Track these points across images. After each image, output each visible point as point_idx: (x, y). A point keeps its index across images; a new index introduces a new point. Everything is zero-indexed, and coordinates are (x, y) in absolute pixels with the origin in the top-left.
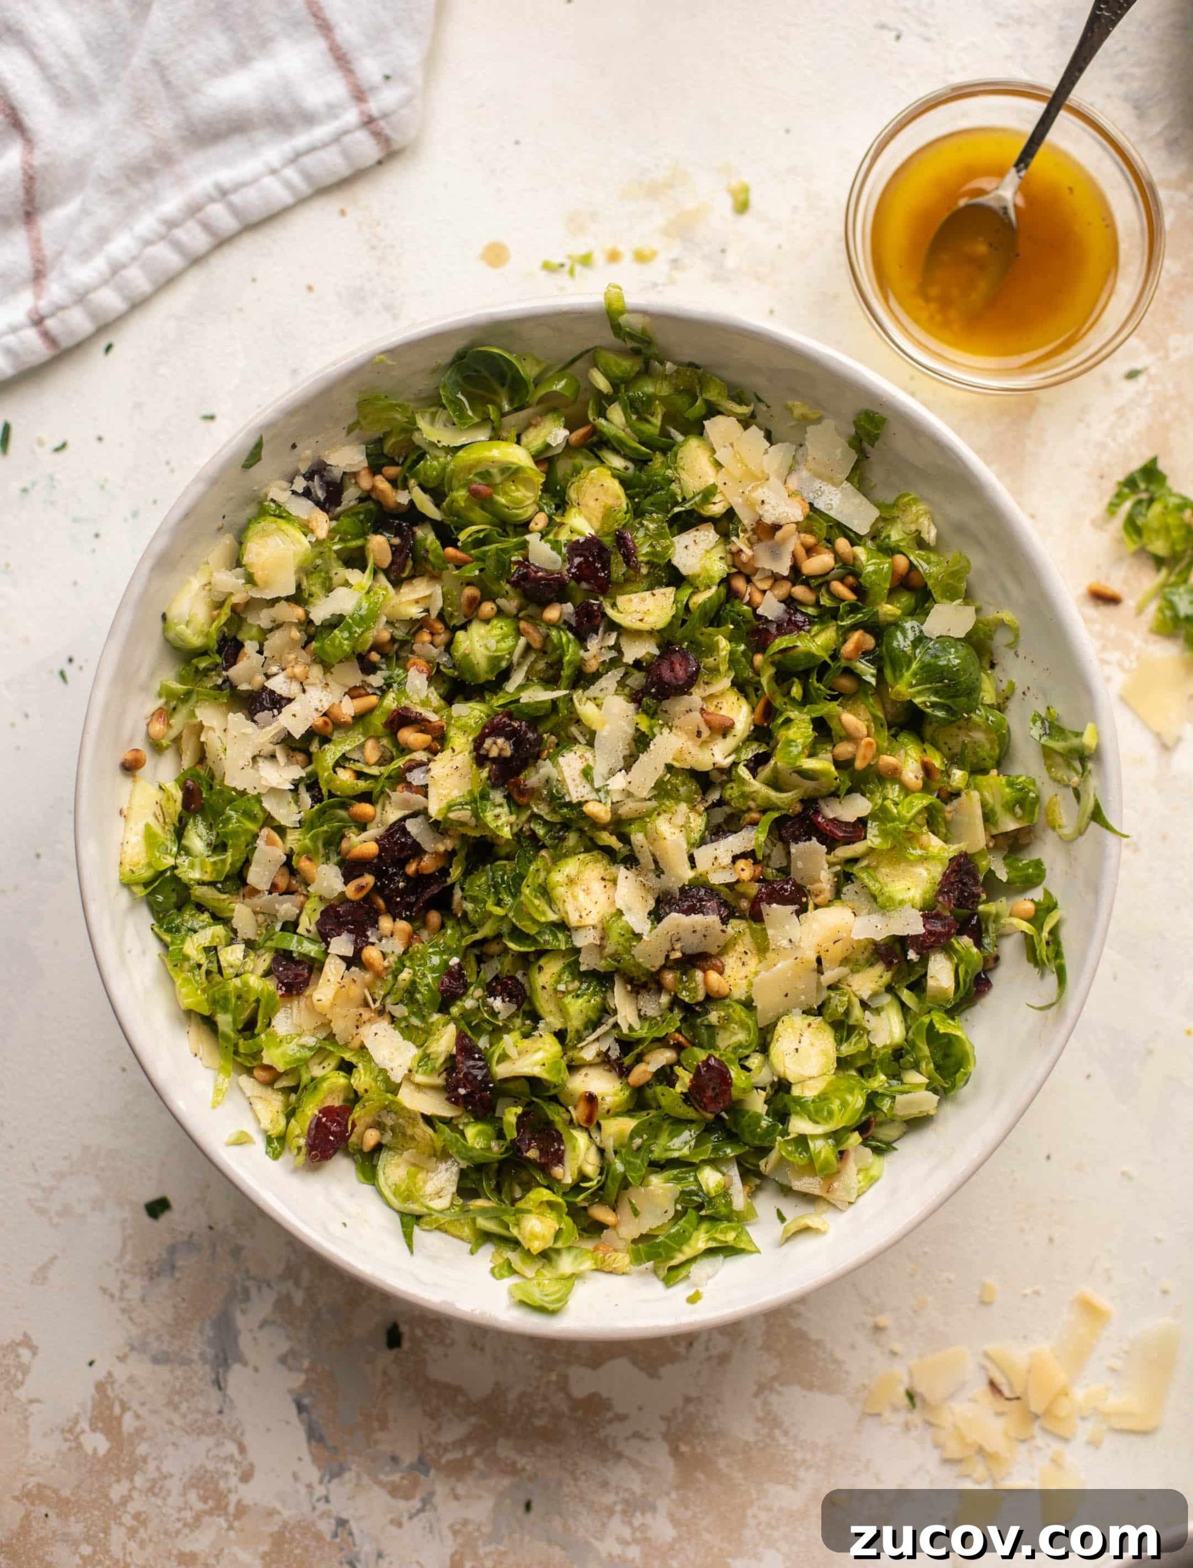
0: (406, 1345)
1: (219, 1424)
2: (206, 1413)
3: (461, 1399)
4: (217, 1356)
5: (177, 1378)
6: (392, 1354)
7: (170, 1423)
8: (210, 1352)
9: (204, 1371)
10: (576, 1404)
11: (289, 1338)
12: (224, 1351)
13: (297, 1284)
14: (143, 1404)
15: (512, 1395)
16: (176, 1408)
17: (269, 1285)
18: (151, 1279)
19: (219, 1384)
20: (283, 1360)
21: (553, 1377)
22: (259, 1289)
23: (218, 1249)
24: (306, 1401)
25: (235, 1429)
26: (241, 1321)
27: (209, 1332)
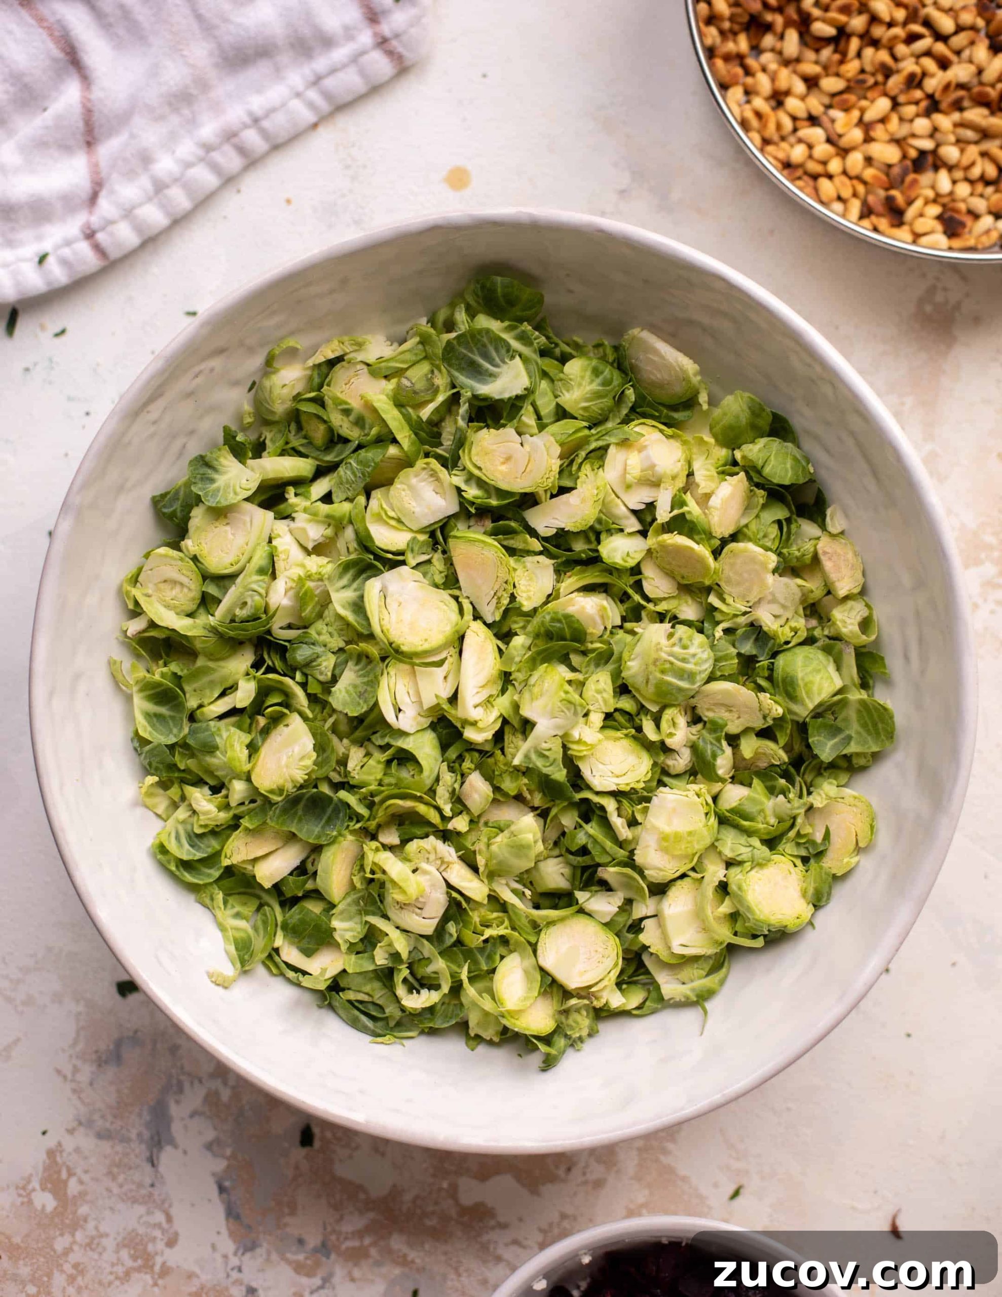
0: (317, 1144)
1: (151, 1195)
2: (140, 1185)
3: (362, 1196)
4: (152, 1138)
5: (117, 1153)
6: (303, 1151)
7: (109, 1190)
8: (147, 1134)
9: (140, 1150)
10: (464, 1211)
11: (215, 1129)
12: (158, 1134)
13: (225, 1083)
14: (86, 1172)
15: (408, 1197)
16: (114, 1178)
17: (200, 1081)
18: (100, 1066)
19: (152, 1162)
20: (209, 1147)
21: (445, 1185)
22: (192, 1083)
23: (159, 1046)
24: (227, 1184)
25: (163, 1202)
26: (174, 1110)
27: (147, 1117)
